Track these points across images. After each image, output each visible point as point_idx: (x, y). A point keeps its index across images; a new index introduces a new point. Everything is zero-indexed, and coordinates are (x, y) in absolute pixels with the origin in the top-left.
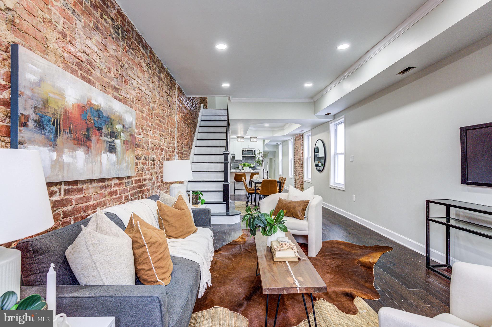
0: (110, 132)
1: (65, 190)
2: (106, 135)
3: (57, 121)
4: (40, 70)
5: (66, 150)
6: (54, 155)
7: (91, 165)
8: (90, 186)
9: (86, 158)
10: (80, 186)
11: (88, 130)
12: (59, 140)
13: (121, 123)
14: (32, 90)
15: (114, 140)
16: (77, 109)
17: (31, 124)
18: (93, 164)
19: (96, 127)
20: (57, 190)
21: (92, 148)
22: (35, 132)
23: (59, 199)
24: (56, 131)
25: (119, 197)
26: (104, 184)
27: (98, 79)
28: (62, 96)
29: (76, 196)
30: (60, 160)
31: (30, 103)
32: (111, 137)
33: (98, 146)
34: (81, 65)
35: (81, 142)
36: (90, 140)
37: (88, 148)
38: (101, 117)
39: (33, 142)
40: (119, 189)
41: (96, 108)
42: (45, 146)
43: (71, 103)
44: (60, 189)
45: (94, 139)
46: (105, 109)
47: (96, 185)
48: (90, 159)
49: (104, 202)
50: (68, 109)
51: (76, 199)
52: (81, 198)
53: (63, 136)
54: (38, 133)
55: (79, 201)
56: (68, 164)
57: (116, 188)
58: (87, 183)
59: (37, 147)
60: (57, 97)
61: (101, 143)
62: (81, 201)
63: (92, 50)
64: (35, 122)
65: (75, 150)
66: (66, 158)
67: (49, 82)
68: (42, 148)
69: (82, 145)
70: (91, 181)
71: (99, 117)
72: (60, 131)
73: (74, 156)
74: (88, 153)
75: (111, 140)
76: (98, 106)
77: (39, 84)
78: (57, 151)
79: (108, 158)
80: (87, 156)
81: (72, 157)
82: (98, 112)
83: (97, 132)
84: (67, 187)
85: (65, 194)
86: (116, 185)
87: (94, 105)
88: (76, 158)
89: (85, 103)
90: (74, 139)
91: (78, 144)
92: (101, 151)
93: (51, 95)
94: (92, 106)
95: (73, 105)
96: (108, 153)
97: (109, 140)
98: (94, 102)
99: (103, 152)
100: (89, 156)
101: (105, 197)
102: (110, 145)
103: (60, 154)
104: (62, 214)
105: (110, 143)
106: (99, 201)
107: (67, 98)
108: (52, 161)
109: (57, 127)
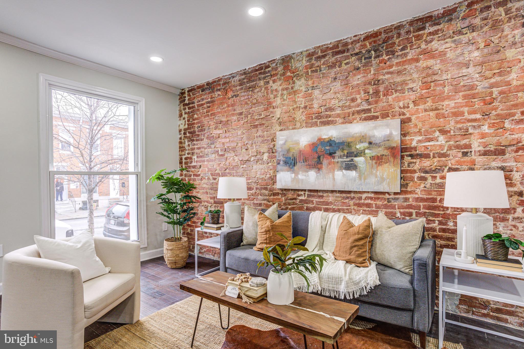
0: (346, 153)
1: (308, 195)
2: (340, 157)
3: (295, 158)
4: (285, 137)
5: (301, 172)
6: (293, 175)
7: (322, 180)
8: (330, 195)
9: (317, 176)
10: (321, 194)
11: (319, 157)
12: (295, 168)
13: (366, 142)
14: (281, 148)
15: (352, 159)
16: (308, 147)
17: (281, 163)
18: (325, 180)
19: (327, 153)
20: (303, 194)
21: (324, 169)
22: (283, 166)
23: (304, 199)
24: (294, 163)
25: (373, 211)
26: (348, 195)
27: (338, 116)
28: (298, 143)
29: (317, 200)
30: (297, 178)
31: (281, 153)
32: (347, 157)
33: (330, 166)
34: (320, 116)
35: (312, 166)
36: (321, 163)
37: (319, 169)
38: (333, 145)
39: (282, 171)
40: (375, 203)
41: (327, 140)
42: (288, 171)
43: (304, 145)
44: (304, 194)
45: (325, 162)
46: (338, 137)
47: (338, 195)
48: (321, 176)
49: (348, 209)
50: (301, 149)
51: (316, 202)
52: (321, 201)
53: (299, 165)
54: (284, 166)
55: (318, 203)
56: (302, 180)
57: (369, 201)
58: (327, 192)
59: (284, 172)
60: (294, 146)
61: (334, 164)
62: (320, 204)
63: (329, 100)
64: (283, 161)
65: (307, 172)
66: (300, 177)
67: (290, 140)
68: (286, 173)
69: (313, 168)
70: (332, 191)
71: (331, 145)
72: (297, 162)
73: (307, 175)
74: (319, 173)
75: (348, 159)
76: (328, 138)
77: (284, 144)
78: (295, 173)
79: (344, 175)
80: (318, 175)
81: (305, 176)
82: (330, 142)
83: (329, 157)
84: (309, 193)
85: (308, 197)
86: (371, 198)
87: (325, 139)
88: (308, 176)
89: (315, 141)
90: (307, 165)
91: (310, 168)
92: (334, 170)
93: (291, 146)
94: (322, 140)
95: (305, 146)
96: (344, 171)
97: (344, 160)
98: (324, 137)
99: (336, 170)
100: (320, 174)
101: (350, 206)
102: (346, 164)
103: (297, 174)
104: (305, 207)
105: (346, 163)
106: (340, 207)
107: (301, 144)
108: (292, 178)
109: (295, 161)
